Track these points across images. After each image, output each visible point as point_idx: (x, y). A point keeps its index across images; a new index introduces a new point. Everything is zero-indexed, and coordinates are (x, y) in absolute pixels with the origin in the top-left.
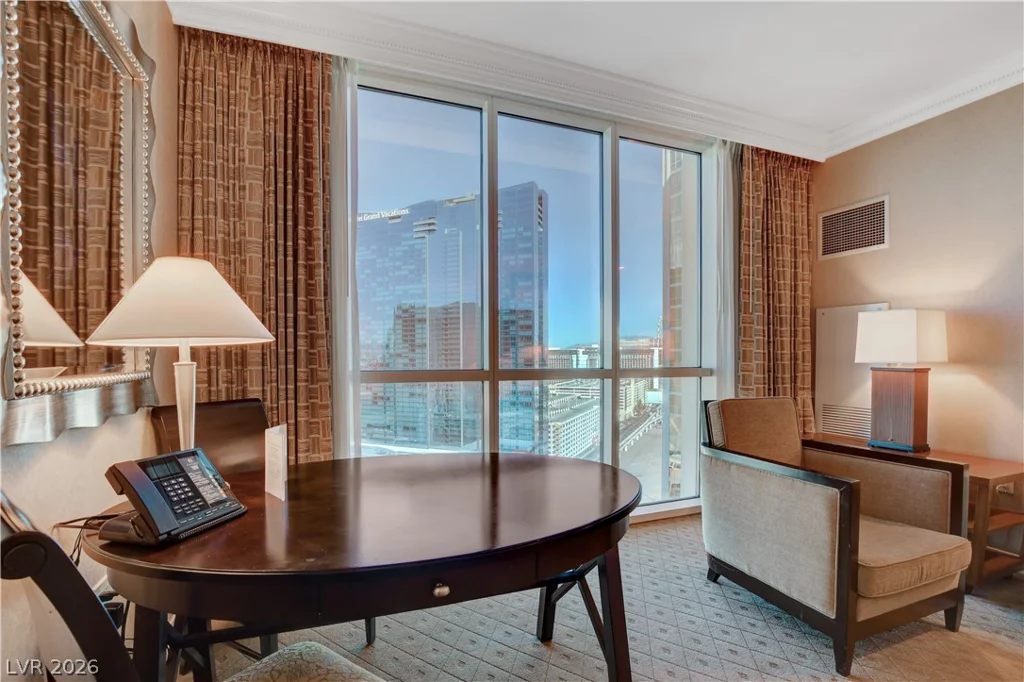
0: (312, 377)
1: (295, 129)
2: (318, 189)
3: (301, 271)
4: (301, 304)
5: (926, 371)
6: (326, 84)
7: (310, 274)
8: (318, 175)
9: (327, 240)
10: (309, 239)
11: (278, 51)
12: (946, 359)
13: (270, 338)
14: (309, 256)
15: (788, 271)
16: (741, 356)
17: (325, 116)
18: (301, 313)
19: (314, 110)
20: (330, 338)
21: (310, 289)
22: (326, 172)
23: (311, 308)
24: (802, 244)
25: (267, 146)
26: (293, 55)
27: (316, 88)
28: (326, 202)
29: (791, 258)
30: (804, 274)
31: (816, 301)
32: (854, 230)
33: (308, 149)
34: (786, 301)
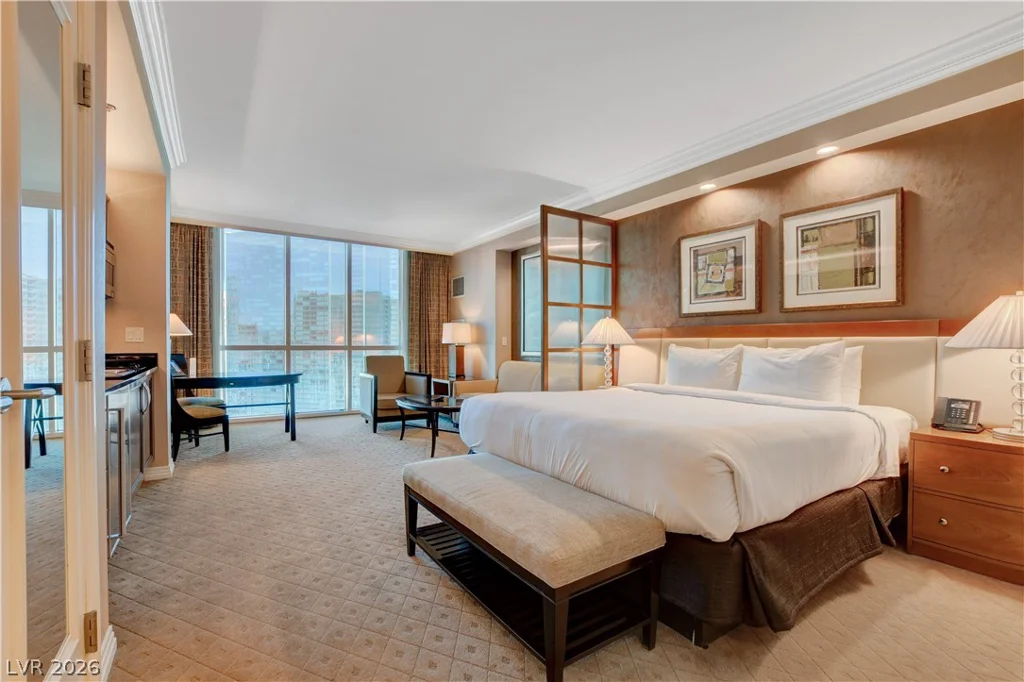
0: (204, 347)
1: (198, 253)
2: (207, 276)
3: (200, 307)
4: (199, 320)
5: (463, 346)
6: (211, 235)
7: (203, 306)
8: (207, 271)
9: (211, 295)
10: (203, 294)
11: (190, 226)
12: (470, 341)
13: (191, 334)
14: (203, 301)
15: (436, 304)
17: (210, 248)
18: (200, 323)
19: (206, 245)
20: (212, 332)
21: (203, 313)
22: (210, 269)
23: (204, 321)
24: (443, 291)
25: (186, 261)
26: (197, 226)
27: (206, 238)
28: (211, 280)
29: (436, 297)
30: (444, 305)
31: (451, 316)
32: (458, 287)
33: (203, 262)
34: (433, 317)
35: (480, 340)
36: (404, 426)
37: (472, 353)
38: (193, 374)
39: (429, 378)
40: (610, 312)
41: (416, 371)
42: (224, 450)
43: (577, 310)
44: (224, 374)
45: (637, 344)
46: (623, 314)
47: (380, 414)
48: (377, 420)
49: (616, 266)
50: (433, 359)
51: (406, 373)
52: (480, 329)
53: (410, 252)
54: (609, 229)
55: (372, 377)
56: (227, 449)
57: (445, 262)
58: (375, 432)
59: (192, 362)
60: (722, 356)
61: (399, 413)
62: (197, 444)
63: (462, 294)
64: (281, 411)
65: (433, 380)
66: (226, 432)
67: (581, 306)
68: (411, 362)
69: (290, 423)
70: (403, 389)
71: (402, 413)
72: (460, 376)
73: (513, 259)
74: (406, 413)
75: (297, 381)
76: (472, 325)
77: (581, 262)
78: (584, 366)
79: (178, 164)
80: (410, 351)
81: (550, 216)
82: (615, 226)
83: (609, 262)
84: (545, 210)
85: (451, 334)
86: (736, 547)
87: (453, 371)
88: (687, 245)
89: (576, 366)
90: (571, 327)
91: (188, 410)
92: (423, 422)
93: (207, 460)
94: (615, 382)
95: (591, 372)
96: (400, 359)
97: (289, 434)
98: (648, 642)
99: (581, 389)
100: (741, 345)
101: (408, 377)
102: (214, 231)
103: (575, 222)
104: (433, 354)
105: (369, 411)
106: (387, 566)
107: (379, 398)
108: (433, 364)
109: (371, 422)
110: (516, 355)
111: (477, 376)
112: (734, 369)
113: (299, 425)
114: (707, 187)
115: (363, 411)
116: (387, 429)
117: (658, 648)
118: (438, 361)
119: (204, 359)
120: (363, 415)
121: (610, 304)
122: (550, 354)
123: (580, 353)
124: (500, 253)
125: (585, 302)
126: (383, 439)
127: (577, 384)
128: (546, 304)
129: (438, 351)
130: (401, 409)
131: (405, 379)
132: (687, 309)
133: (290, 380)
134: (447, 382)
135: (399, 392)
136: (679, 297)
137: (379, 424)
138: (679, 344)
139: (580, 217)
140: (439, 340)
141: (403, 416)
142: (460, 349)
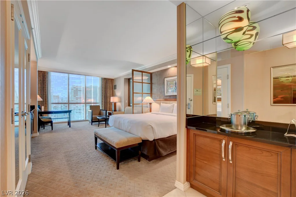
0: (45, 103)
1: (44, 78)
2: (46, 84)
3: (44, 93)
6: (47, 74)
7: (45, 93)
8: (46, 83)
9: (47, 89)
10: (45, 89)
11: (42, 71)
12: (118, 101)
13: (42, 100)
14: (45, 91)
15: (109, 92)
16: (102, 101)
19: (46, 76)
20: (47, 99)
21: (45, 94)
22: (47, 83)
23: (45, 96)
24: (111, 88)
25: (40, 81)
26: (43, 71)
27: (46, 74)
28: (47, 86)
29: (109, 90)
30: (111, 92)
31: (113, 95)
32: (115, 87)
33: (45, 81)
34: (108, 95)
35: (120, 101)
36: (99, 123)
37: (118, 104)
38: (43, 110)
39: (106, 111)
40: (150, 95)
41: (104, 109)
42: (51, 130)
43: (141, 94)
44: (51, 110)
45: (155, 102)
46: (153, 95)
47: (93, 120)
48: (92, 122)
49: (151, 83)
50: (108, 106)
51: (101, 110)
52: (120, 98)
53: (102, 78)
54: (150, 74)
55: (91, 111)
56: (52, 129)
57: (111, 81)
58: (92, 125)
59: (43, 107)
60: (170, 106)
61: (98, 120)
62: (44, 129)
63: (116, 89)
64: (67, 120)
65: (107, 112)
66: (52, 125)
67: (142, 93)
68: (102, 107)
69: (69, 123)
70: (100, 114)
71: (99, 120)
72: (115, 110)
73: (128, 81)
74: (100, 120)
75: (71, 112)
76: (118, 97)
77: (142, 83)
78: (143, 108)
79: (40, 58)
80: (102, 104)
81: (134, 72)
82: (151, 74)
83: (150, 83)
84: (133, 70)
85: (113, 100)
86: (154, 142)
87: (113, 109)
88: (166, 79)
89: (141, 108)
90: (140, 98)
91: (42, 120)
92: (104, 122)
93: (47, 132)
94: (151, 111)
95: (145, 109)
96: (99, 106)
97: (69, 126)
98: (139, 161)
99: (142, 113)
100: (174, 103)
101: (101, 111)
102: (48, 73)
103: (141, 73)
104: (108, 105)
105: (90, 120)
106: (90, 151)
107: (93, 116)
108: (108, 107)
109: (91, 123)
110: (129, 105)
111: (120, 110)
112: (172, 109)
113: (71, 124)
114: (169, 66)
115: (89, 120)
116: (95, 124)
117: (141, 162)
118: (110, 107)
119: (45, 107)
120: (89, 121)
121: (150, 93)
122: (134, 105)
123: (142, 105)
124: (125, 79)
125: (143, 92)
126: (93, 126)
127: (141, 112)
128: (133, 93)
129: (110, 104)
130: (98, 119)
131: (100, 112)
132: (166, 94)
133: (69, 112)
134: (111, 112)
135: (99, 115)
136: (164, 91)
137: (93, 123)
138: (163, 103)
139: (142, 72)
140: (110, 101)
141: (99, 121)
142: (115, 104)
